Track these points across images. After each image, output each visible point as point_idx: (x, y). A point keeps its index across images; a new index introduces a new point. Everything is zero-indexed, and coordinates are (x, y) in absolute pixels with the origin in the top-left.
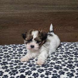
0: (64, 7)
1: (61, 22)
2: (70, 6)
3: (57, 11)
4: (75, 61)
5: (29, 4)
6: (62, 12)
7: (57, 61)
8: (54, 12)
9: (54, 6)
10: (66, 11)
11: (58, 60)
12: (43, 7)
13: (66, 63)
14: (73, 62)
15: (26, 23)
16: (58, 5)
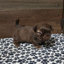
0: (47, 5)
1: (45, 18)
2: (52, 4)
3: (41, 8)
4: (51, 56)
5: (15, 2)
6: (45, 10)
7: (34, 56)
8: (38, 10)
9: (38, 4)
10: (48, 8)
11: (36, 56)
12: (28, 5)
13: (42, 58)
14: (48, 57)
15: (13, 19)
16: (41, 4)
